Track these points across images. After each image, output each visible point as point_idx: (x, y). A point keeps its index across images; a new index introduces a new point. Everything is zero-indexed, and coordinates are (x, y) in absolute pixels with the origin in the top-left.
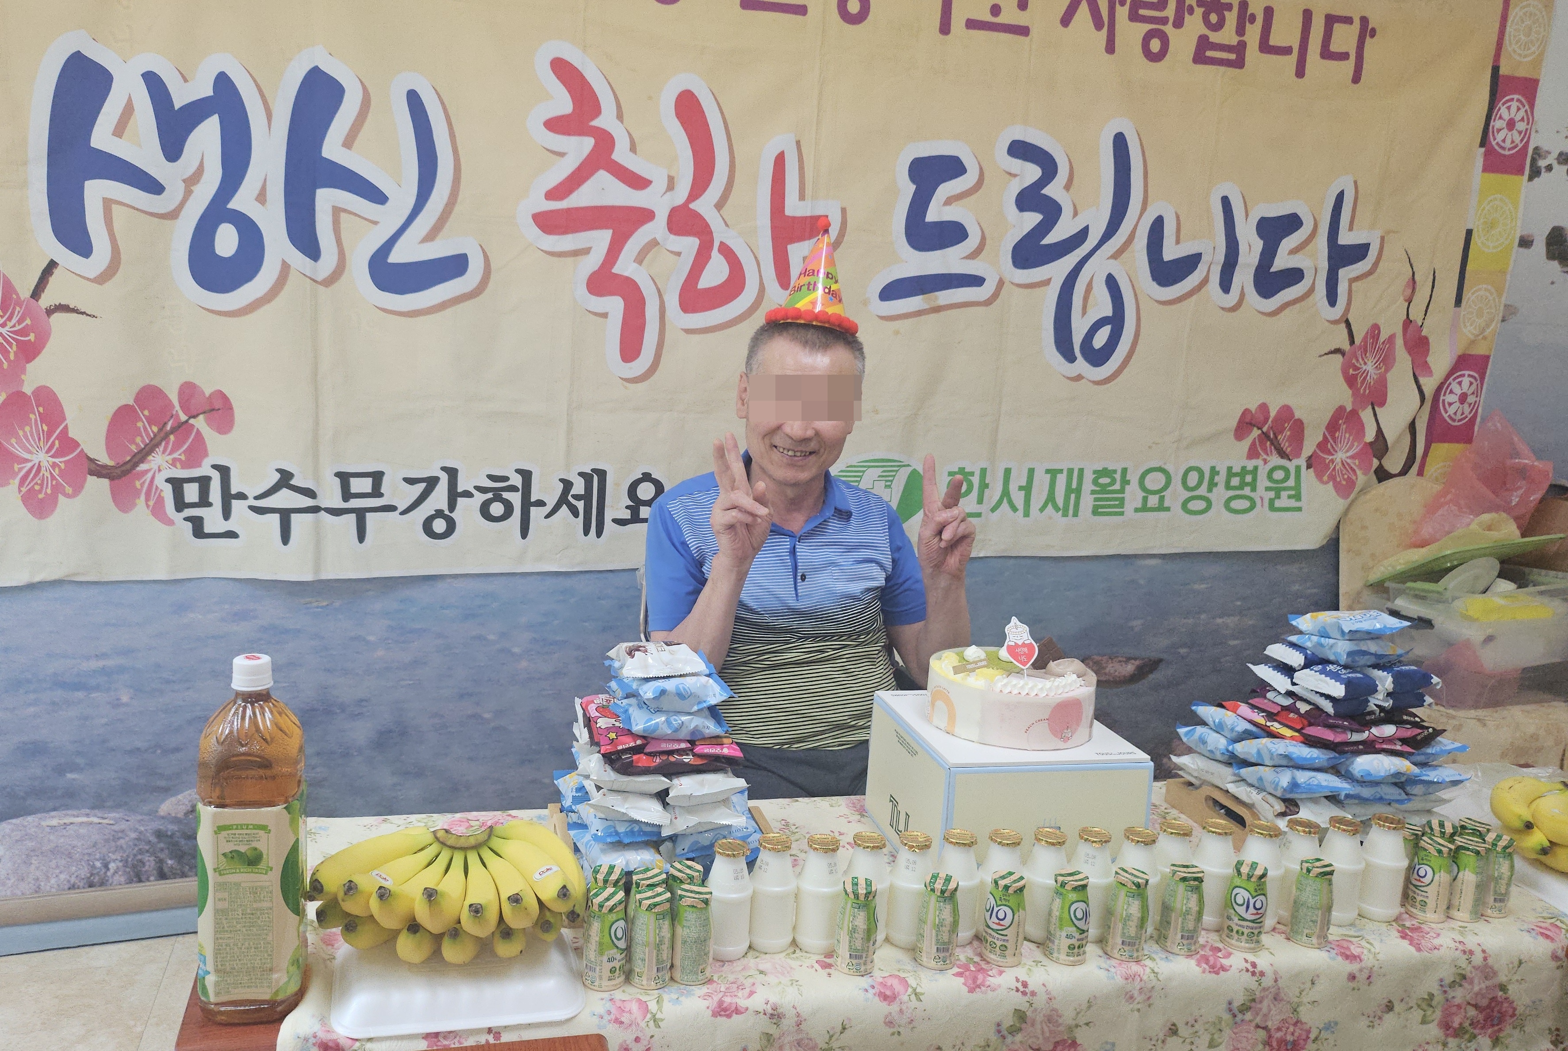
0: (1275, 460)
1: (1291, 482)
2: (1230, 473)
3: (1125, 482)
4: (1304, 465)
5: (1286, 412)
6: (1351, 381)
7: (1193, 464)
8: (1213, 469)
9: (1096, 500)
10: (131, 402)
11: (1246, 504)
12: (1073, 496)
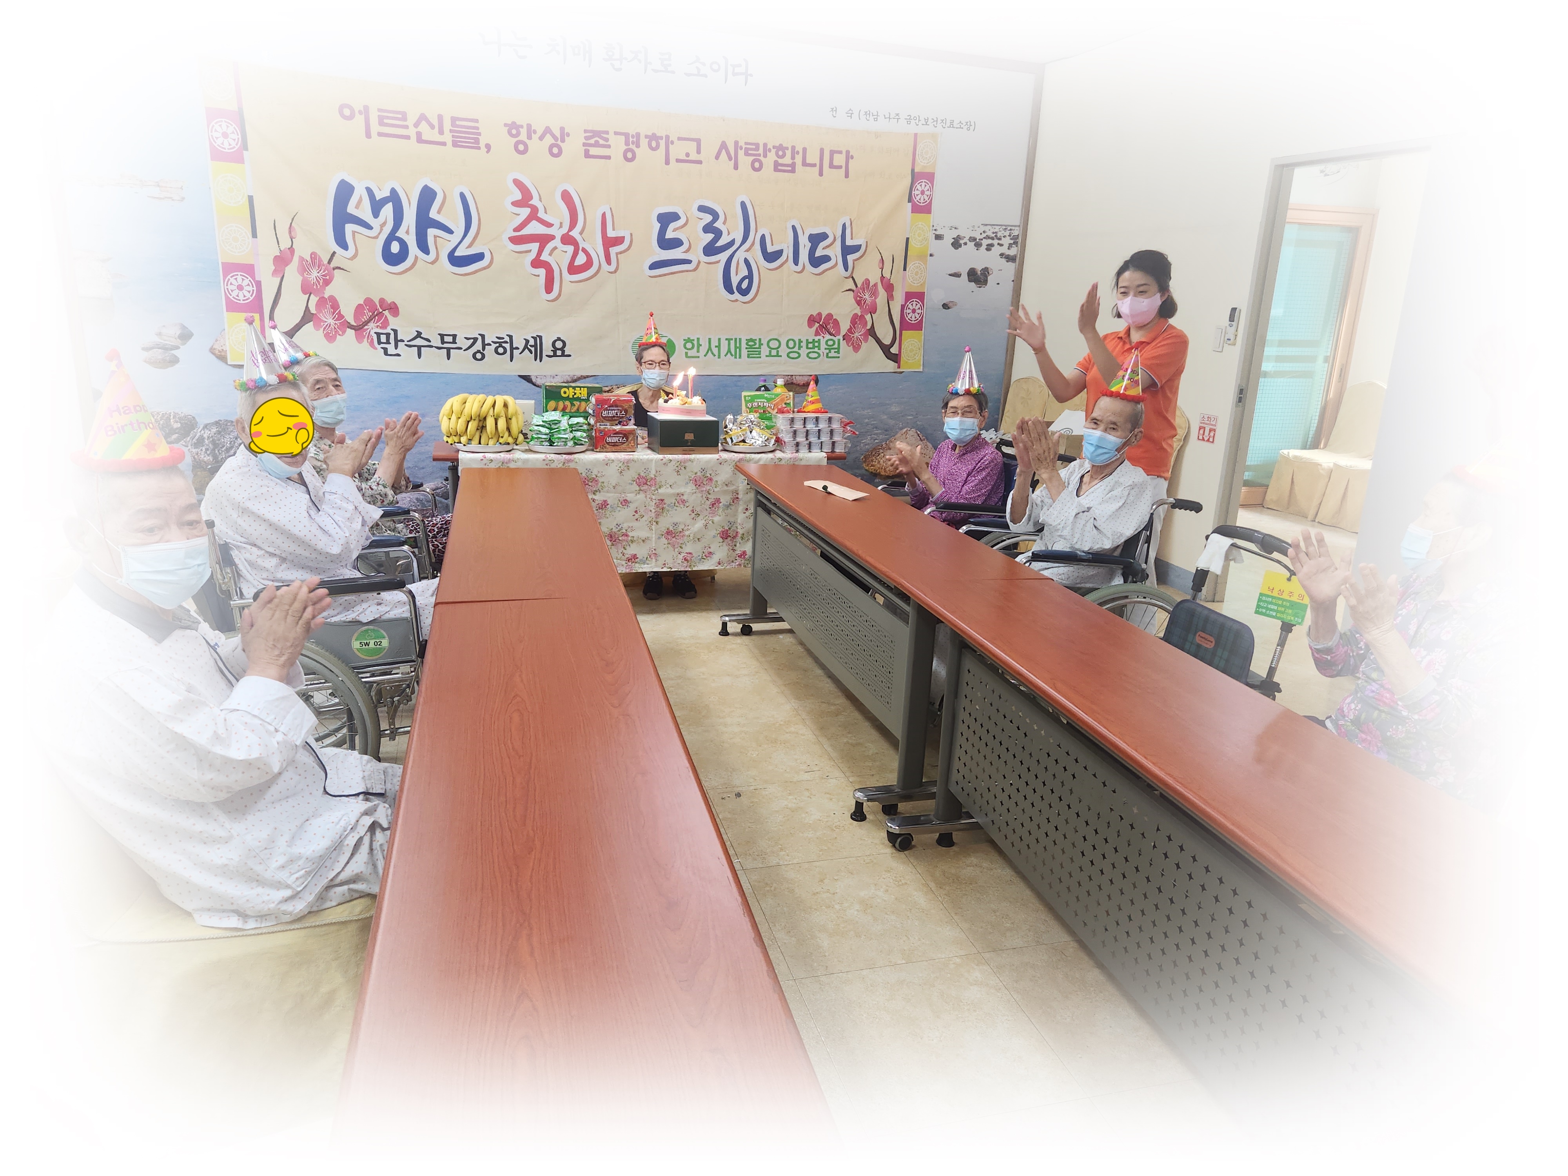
0: (828, 337)
1: (836, 346)
2: (808, 342)
3: (761, 344)
4: (842, 339)
5: (830, 316)
6: (859, 303)
7: (790, 338)
8: (800, 340)
9: (748, 351)
10: (362, 303)
11: (816, 355)
12: (738, 350)
